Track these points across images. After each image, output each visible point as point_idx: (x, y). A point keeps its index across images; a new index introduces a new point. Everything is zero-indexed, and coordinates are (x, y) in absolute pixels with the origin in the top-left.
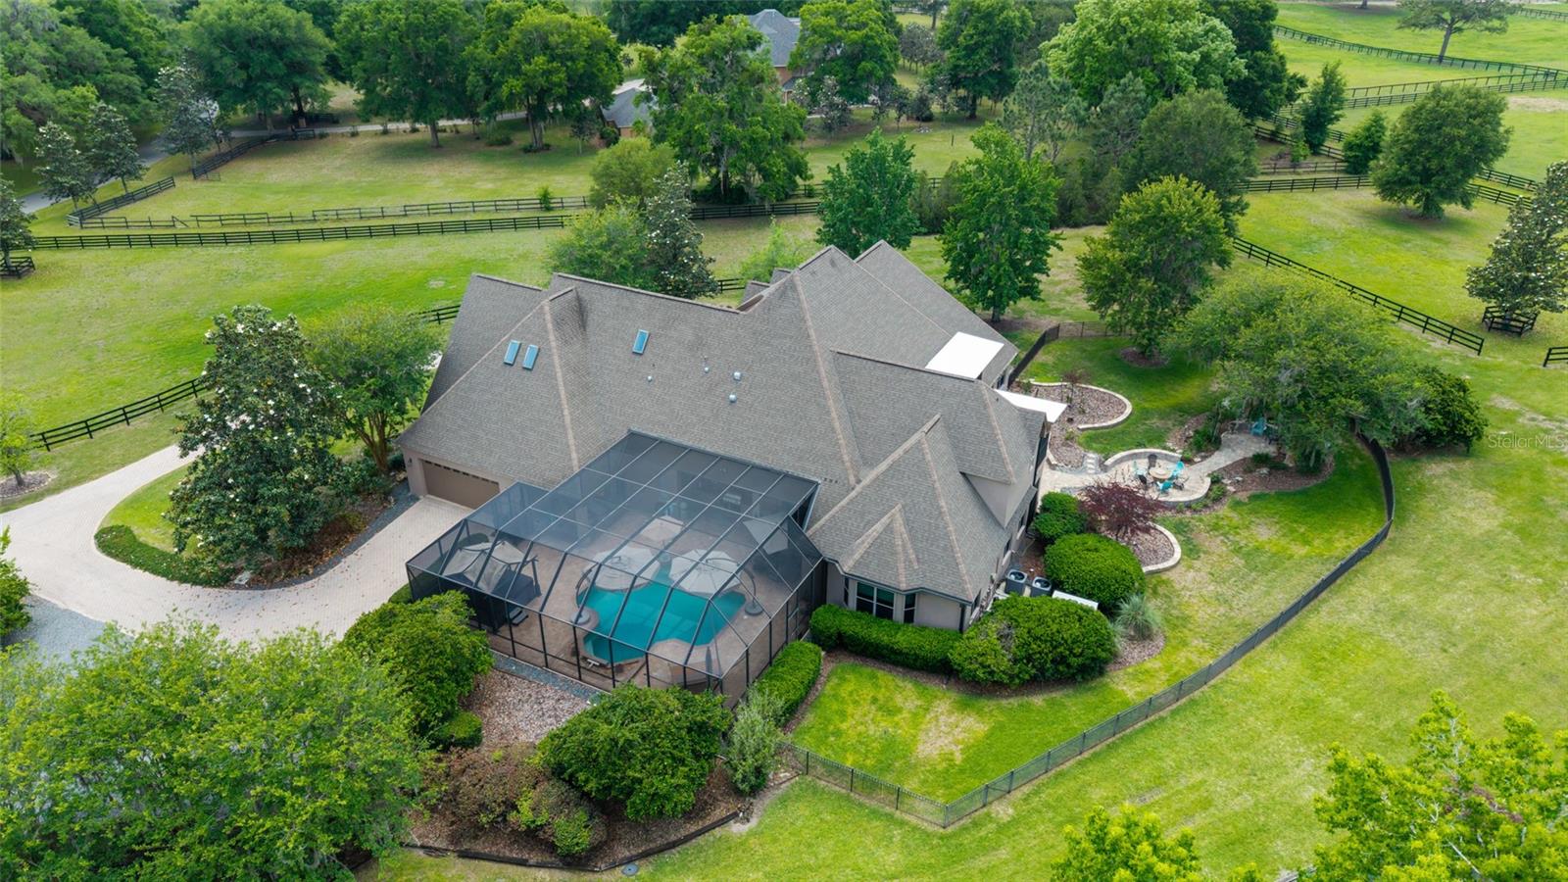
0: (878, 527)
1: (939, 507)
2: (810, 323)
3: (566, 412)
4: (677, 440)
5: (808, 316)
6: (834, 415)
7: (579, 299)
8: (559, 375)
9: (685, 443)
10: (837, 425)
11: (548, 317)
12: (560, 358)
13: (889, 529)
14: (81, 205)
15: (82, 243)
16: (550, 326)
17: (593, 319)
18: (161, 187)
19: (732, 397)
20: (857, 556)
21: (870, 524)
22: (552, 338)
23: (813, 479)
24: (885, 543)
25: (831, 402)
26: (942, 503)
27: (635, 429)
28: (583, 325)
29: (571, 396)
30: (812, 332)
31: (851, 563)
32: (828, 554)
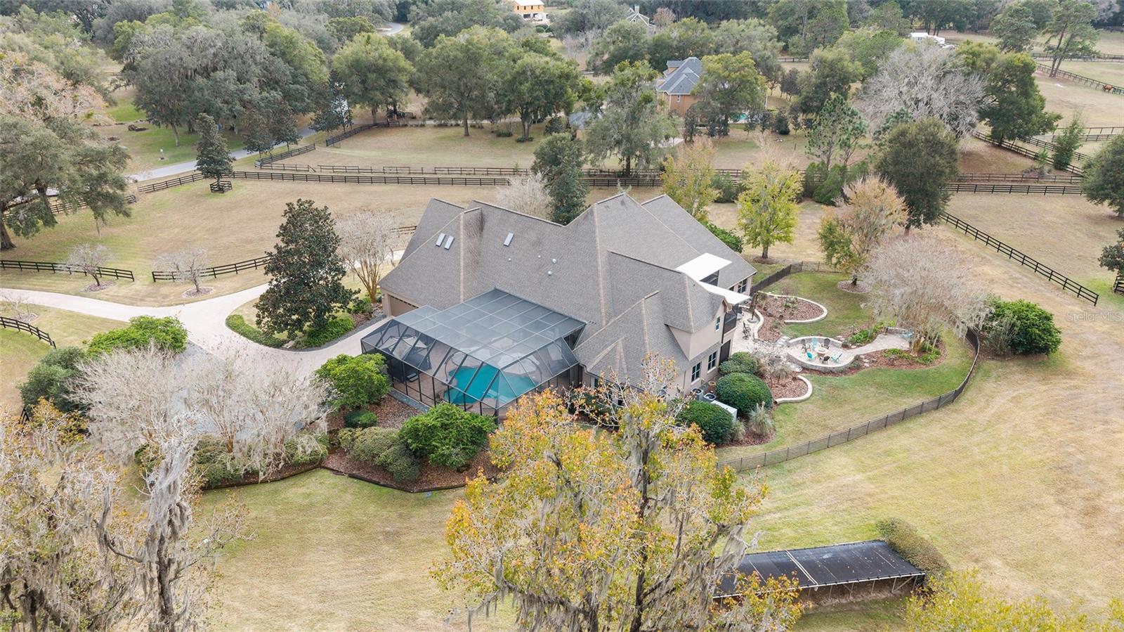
0: (609, 348)
1: (644, 340)
2: (597, 234)
3: (462, 274)
4: (517, 295)
5: (597, 230)
6: (601, 286)
7: (482, 214)
8: (462, 253)
9: (521, 297)
10: (602, 291)
11: (462, 222)
12: (464, 245)
13: (614, 349)
14: (263, 156)
15: (258, 176)
16: (462, 227)
17: (487, 225)
18: (307, 150)
19: (550, 273)
20: (595, 363)
21: (606, 346)
22: (462, 233)
23: (584, 321)
24: (610, 358)
25: (601, 279)
26: (646, 338)
27: (498, 287)
28: (482, 229)
29: (467, 265)
30: (598, 239)
31: (592, 366)
32: (582, 362)
